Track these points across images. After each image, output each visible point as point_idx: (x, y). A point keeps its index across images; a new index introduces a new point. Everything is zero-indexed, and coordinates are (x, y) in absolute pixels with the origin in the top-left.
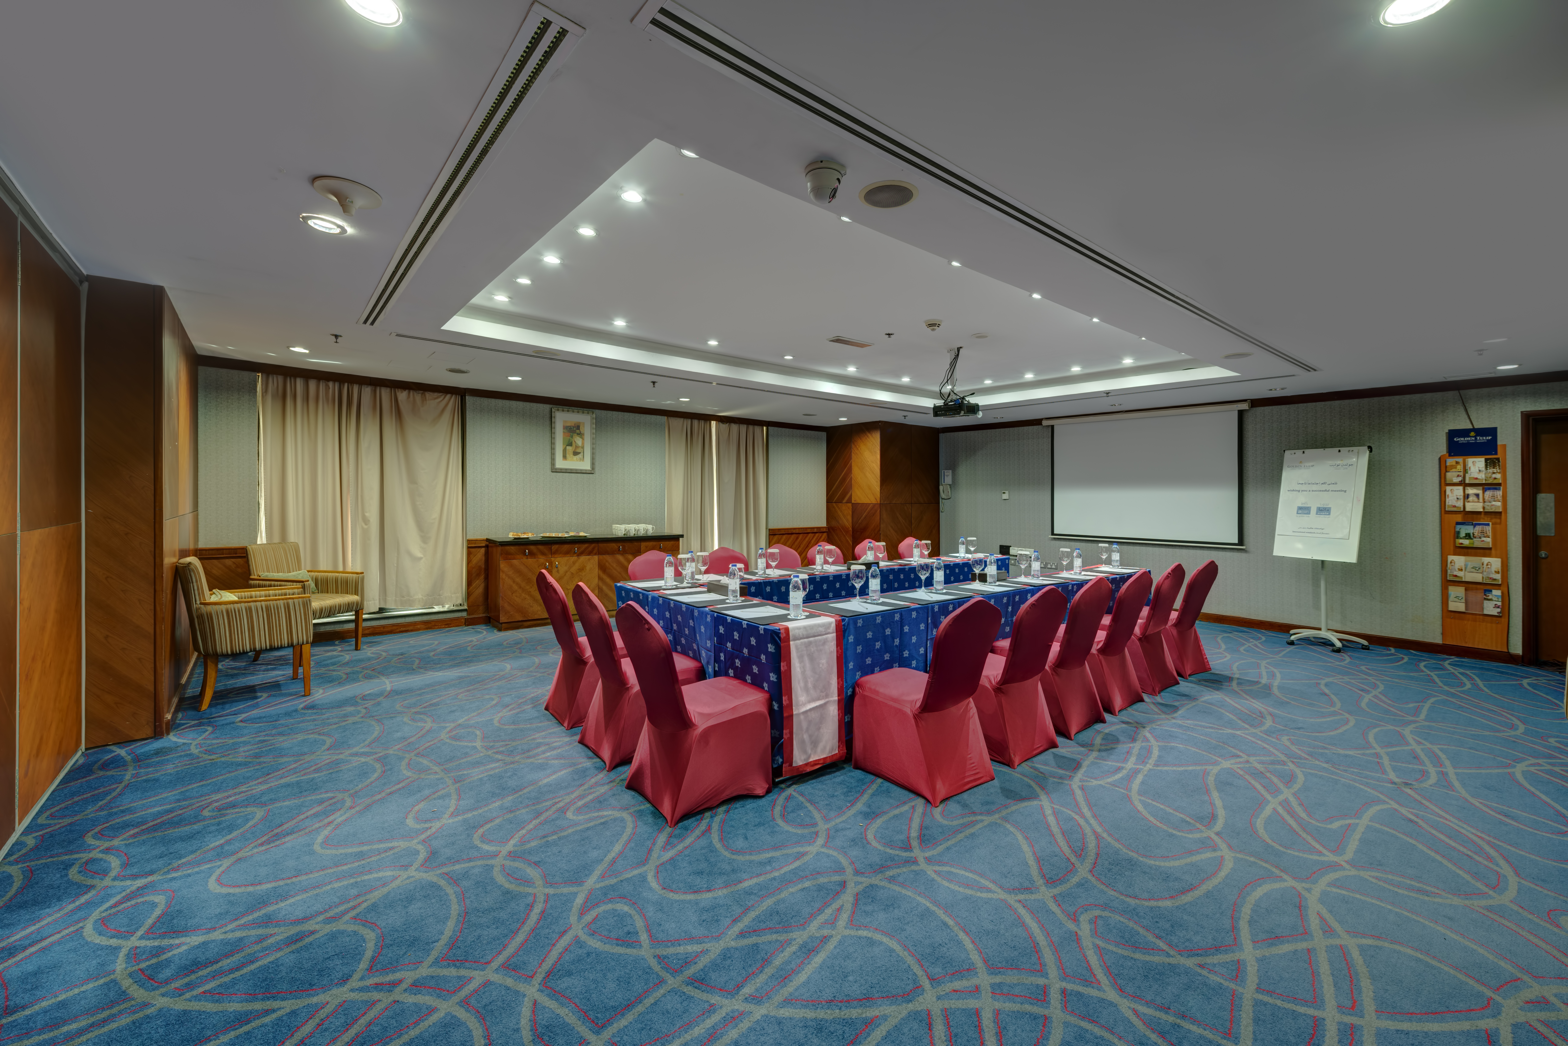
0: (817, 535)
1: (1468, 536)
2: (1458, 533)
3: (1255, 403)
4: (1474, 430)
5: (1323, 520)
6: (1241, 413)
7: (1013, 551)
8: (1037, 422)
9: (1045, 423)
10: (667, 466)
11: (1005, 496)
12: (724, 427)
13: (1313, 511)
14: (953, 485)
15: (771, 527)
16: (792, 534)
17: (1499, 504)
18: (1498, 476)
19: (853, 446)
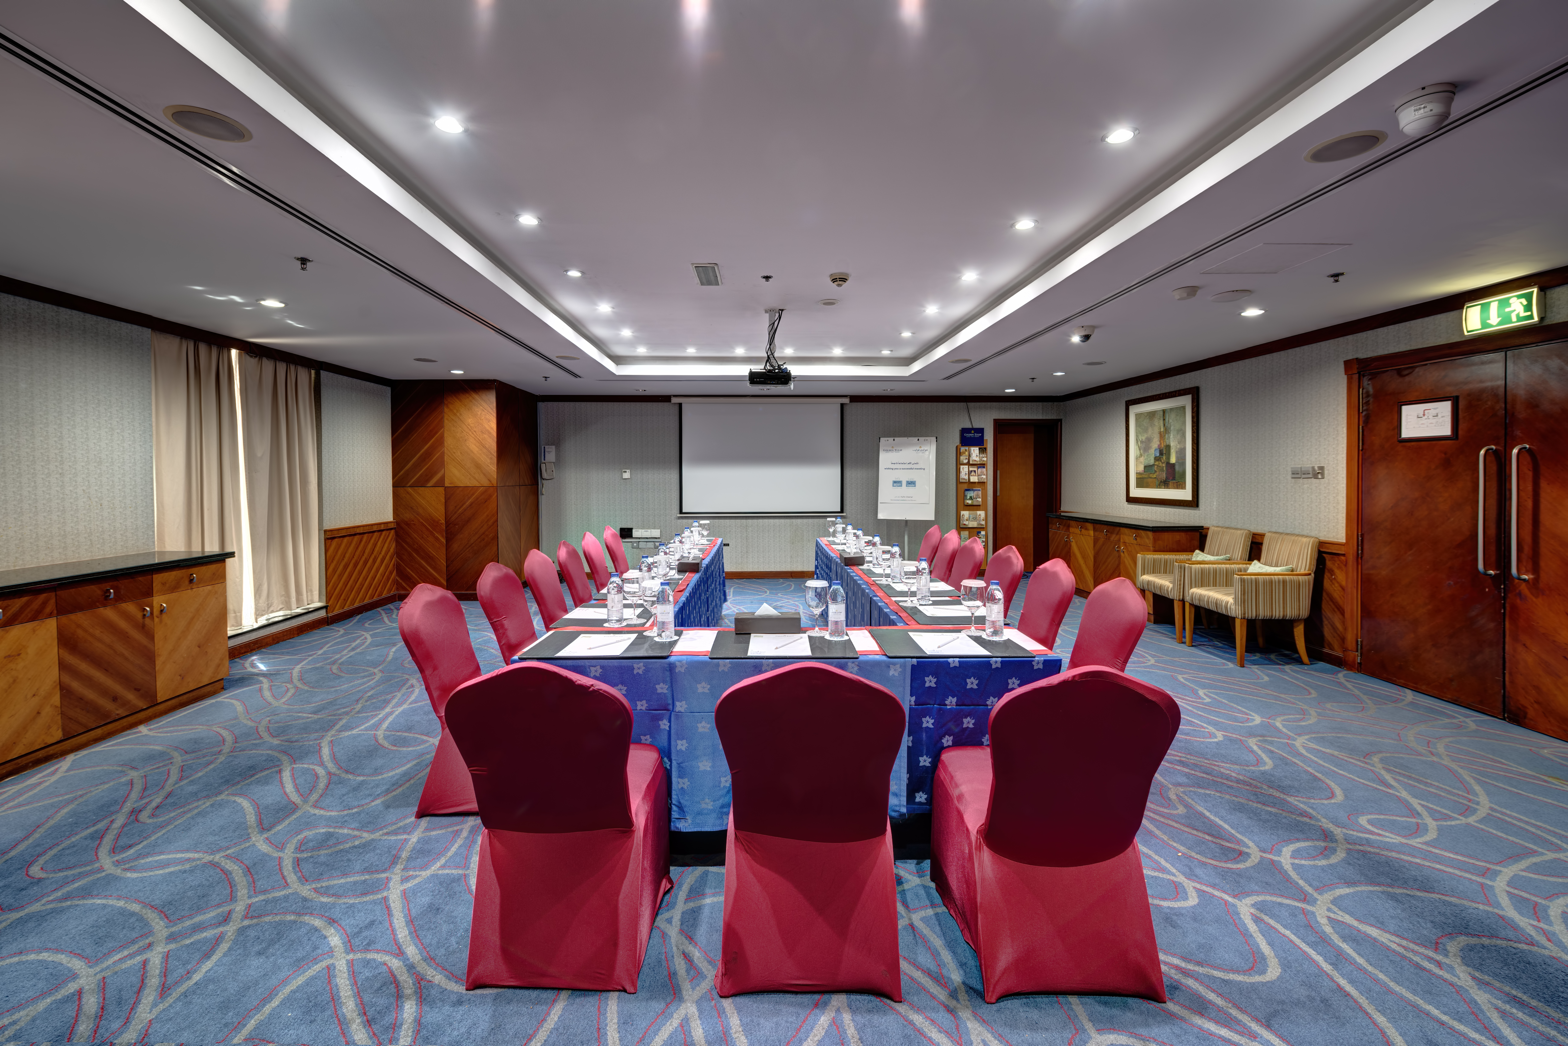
0: (384, 533)
1: (971, 498)
2: (966, 496)
3: (855, 399)
4: (973, 429)
5: (911, 489)
6: (842, 405)
7: (636, 533)
8: (666, 399)
9: (674, 400)
10: (154, 424)
11: (627, 475)
12: (252, 362)
13: (904, 484)
14: (559, 462)
15: (328, 526)
16: (355, 535)
17: (984, 477)
18: (985, 459)
19: (446, 410)
